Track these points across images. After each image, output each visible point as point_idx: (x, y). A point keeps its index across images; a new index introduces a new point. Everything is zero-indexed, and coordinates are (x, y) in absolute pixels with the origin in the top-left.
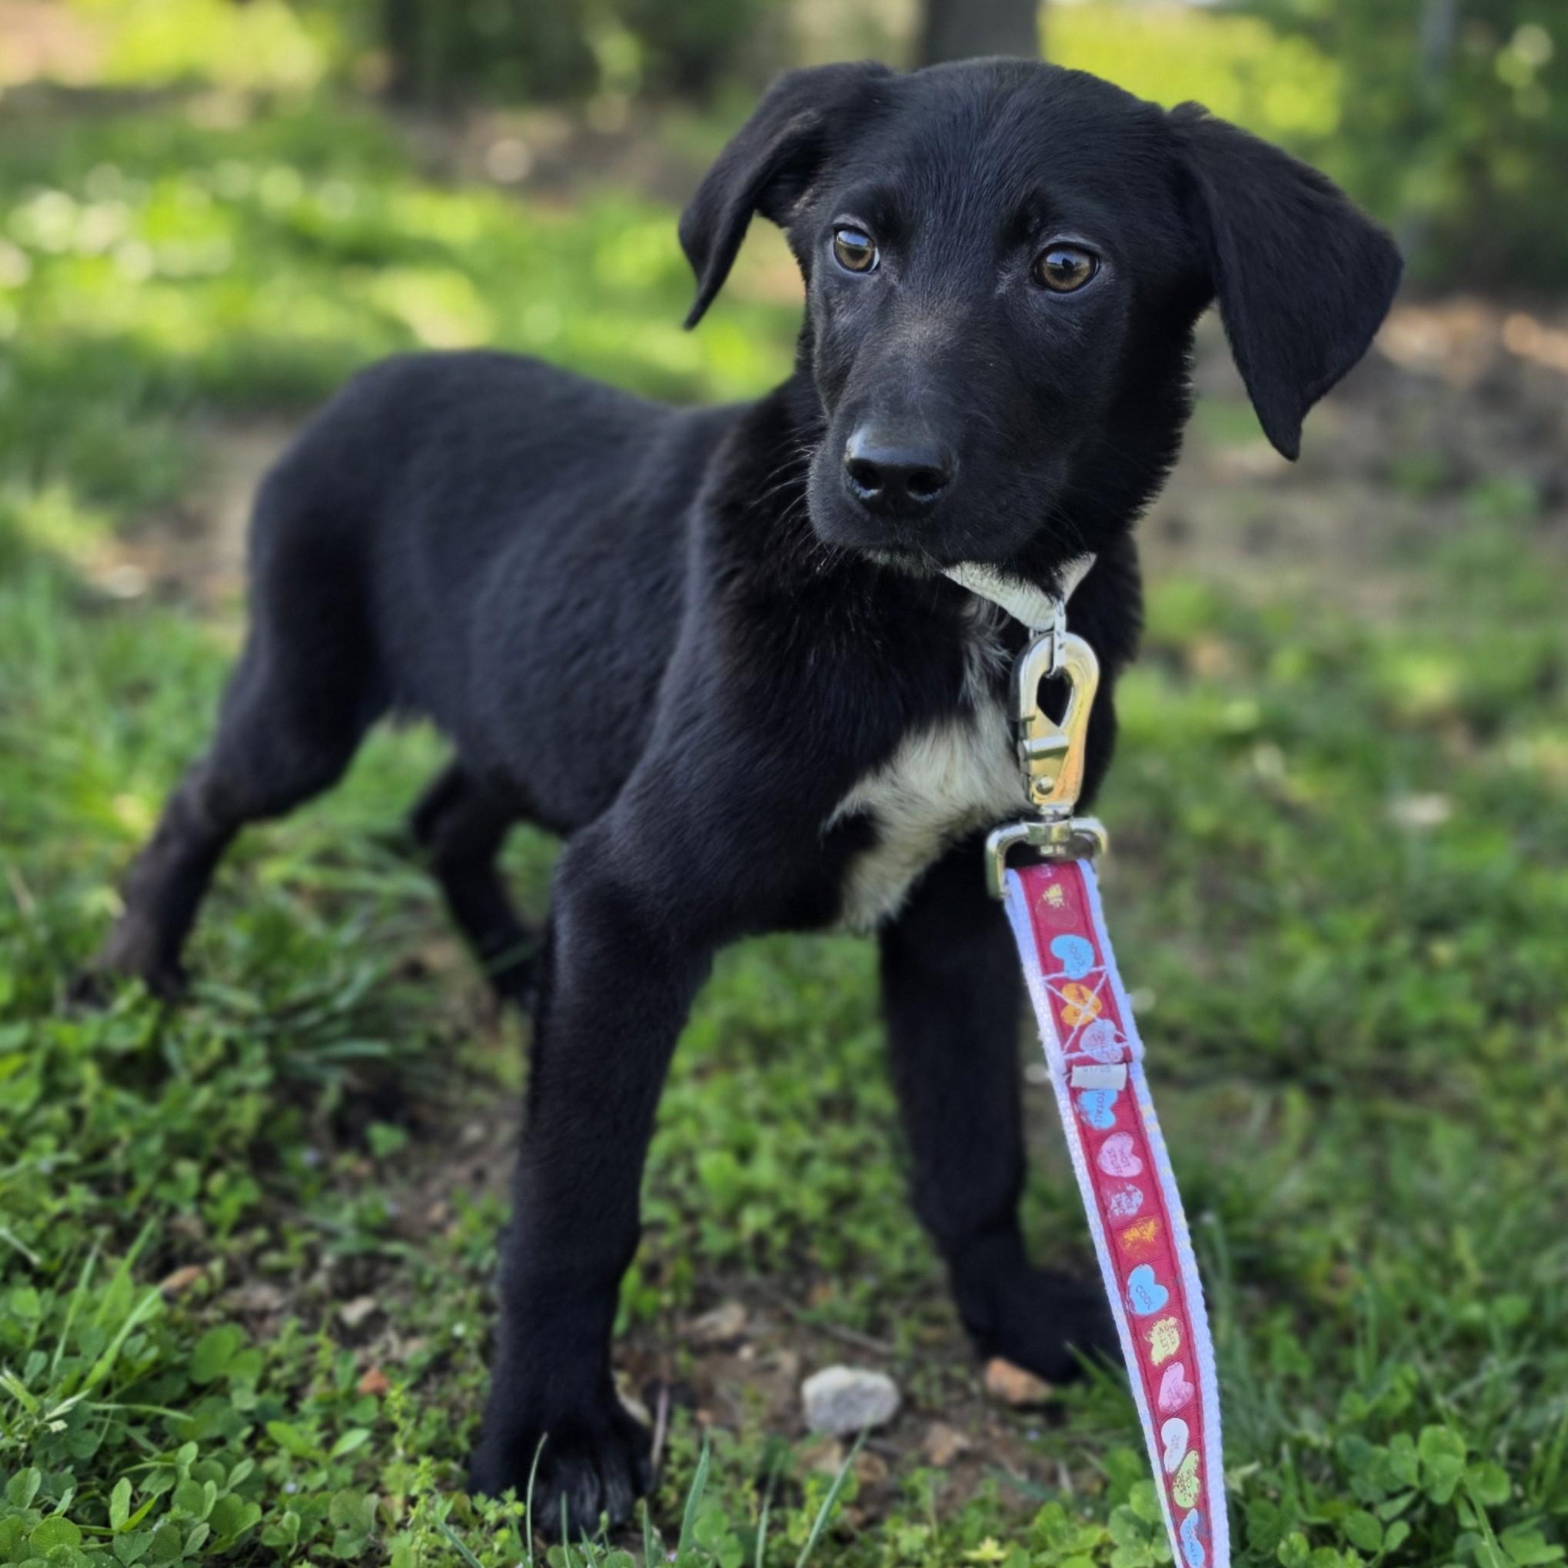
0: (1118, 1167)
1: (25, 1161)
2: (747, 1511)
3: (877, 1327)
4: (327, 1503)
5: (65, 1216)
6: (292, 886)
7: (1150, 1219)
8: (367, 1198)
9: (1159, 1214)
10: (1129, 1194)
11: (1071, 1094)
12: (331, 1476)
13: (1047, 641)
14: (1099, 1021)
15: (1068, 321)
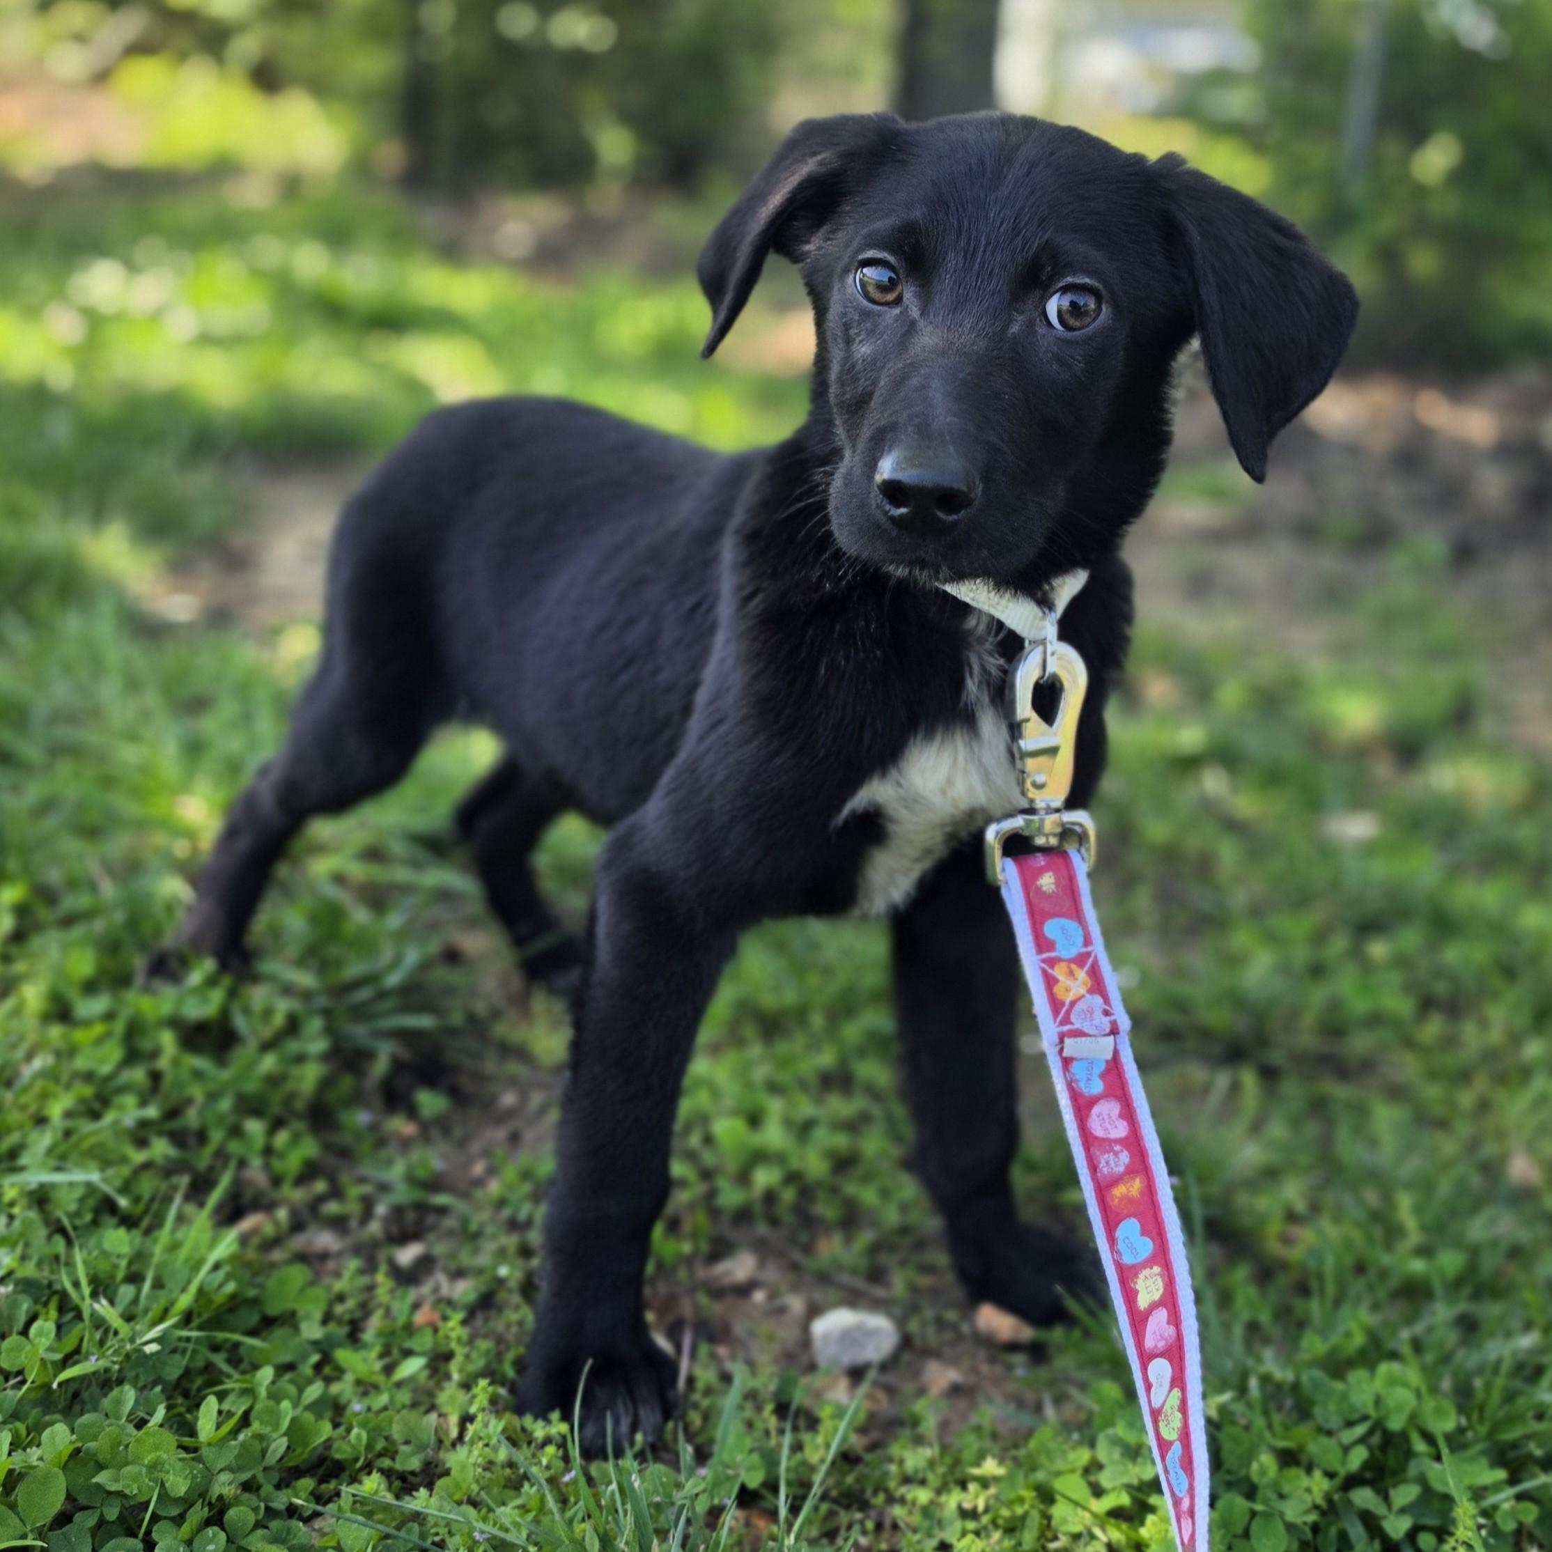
0: (1106, 1129)
1: (109, 1117)
2: (767, 1433)
3: (876, 1275)
4: (390, 1421)
5: (147, 1166)
6: (339, 879)
7: (1136, 1176)
8: (416, 1155)
9: (1144, 1172)
10: (1116, 1154)
11: (1062, 1062)
12: (392, 1398)
13: (1039, 649)
14: (1088, 996)
15: (1073, 358)
